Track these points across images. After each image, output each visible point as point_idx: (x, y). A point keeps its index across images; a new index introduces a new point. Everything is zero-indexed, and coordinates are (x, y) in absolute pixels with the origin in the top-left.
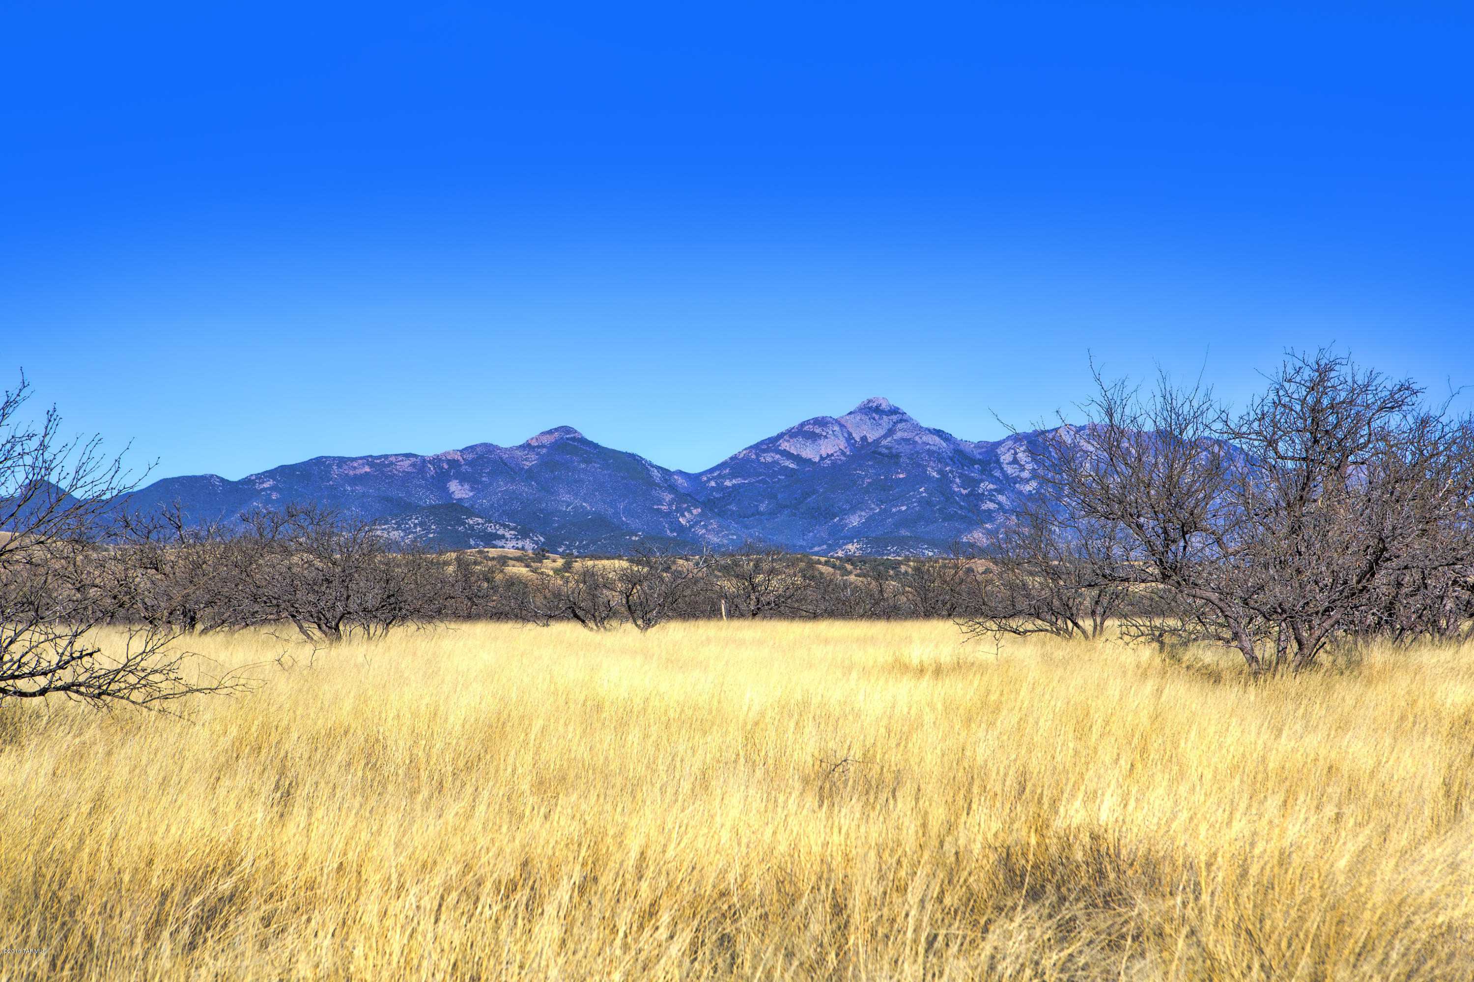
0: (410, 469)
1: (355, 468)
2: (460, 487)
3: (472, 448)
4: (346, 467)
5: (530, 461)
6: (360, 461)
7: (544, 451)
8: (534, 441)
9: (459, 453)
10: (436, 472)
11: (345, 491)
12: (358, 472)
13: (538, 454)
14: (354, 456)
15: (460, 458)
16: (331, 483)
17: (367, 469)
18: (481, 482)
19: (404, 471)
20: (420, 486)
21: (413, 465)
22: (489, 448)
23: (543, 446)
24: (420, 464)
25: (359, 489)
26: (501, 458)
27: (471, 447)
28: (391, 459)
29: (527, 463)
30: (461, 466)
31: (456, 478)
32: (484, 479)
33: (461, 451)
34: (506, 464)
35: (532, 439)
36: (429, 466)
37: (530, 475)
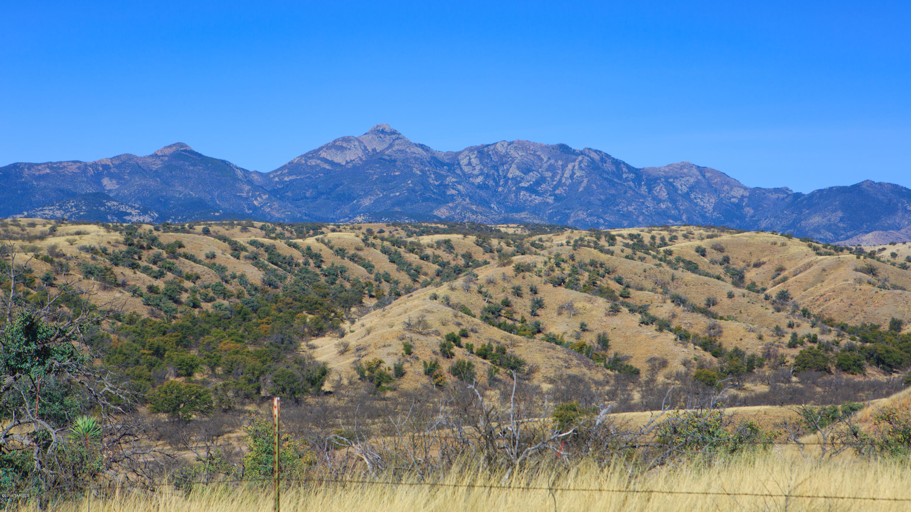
0: (76, 171)
1: (40, 170)
2: (110, 182)
3: (118, 157)
4: (34, 170)
5: (157, 165)
6: (43, 166)
7: (166, 158)
8: (160, 152)
9: (109, 160)
10: (94, 172)
11: (33, 185)
12: (42, 173)
13: (162, 160)
14: (39, 162)
15: (110, 164)
16: (23, 180)
17: (48, 171)
18: (124, 179)
19: (73, 172)
20: (83, 182)
21: (79, 168)
22: (130, 157)
23: (165, 156)
24: (84, 167)
25: (43, 184)
26: (137, 163)
28: (64, 164)
29: (155, 167)
30: (110, 168)
31: (107, 176)
32: (125, 177)
33: (111, 159)
34: (140, 167)
35: (158, 151)
36: (90, 168)
37: (157, 174)
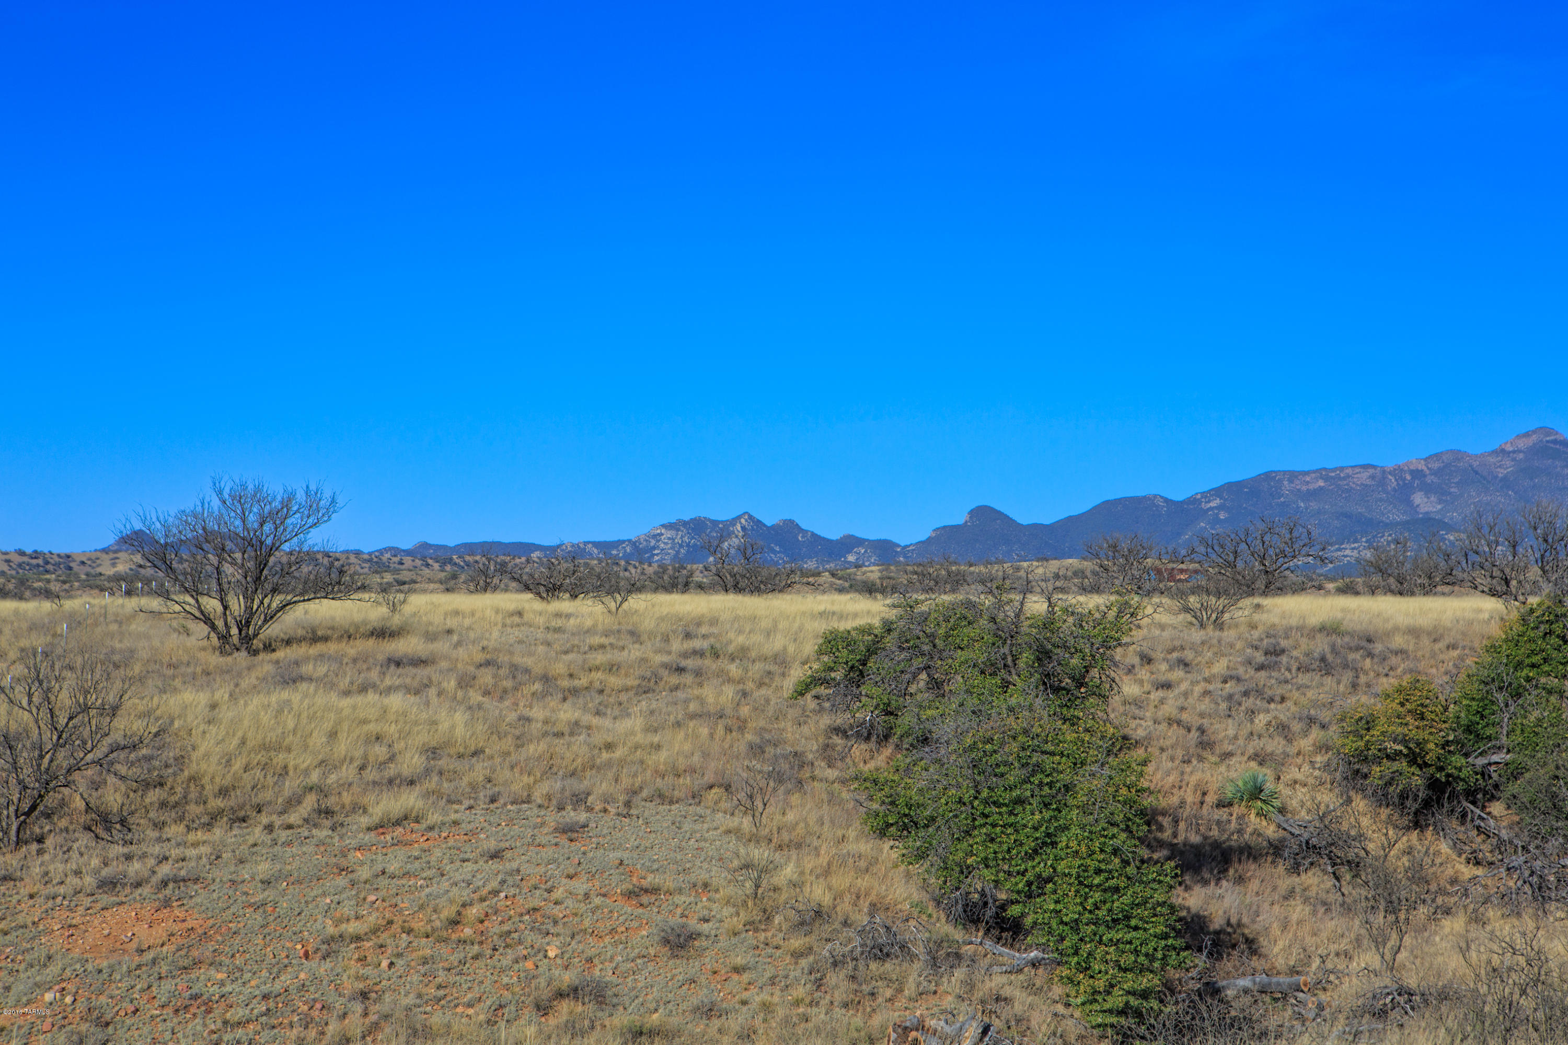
0: (1369, 482)
1: (1308, 483)
2: (1426, 500)
4: (1298, 482)
5: (1506, 468)
6: (1314, 475)
7: (1521, 456)
8: (1509, 445)
9: (1422, 462)
10: (1398, 484)
11: (1298, 507)
12: (1311, 487)
13: (1514, 460)
14: (1306, 469)
15: (1425, 468)
16: (1282, 499)
17: (1321, 483)
18: (1450, 493)
19: (1362, 484)
20: (1381, 500)
21: (1372, 477)
22: (1458, 455)
23: (1520, 451)
24: (1380, 476)
25: (1314, 505)
26: (1471, 466)
27: (1436, 455)
28: (1347, 471)
29: (1502, 471)
30: (1425, 476)
31: (1421, 490)
32: (1452, 490)
33: (1426, 460)
34: (1477, 473)
35: (1506, 443)
36: (1390, 477)
37: (1506, 483)
